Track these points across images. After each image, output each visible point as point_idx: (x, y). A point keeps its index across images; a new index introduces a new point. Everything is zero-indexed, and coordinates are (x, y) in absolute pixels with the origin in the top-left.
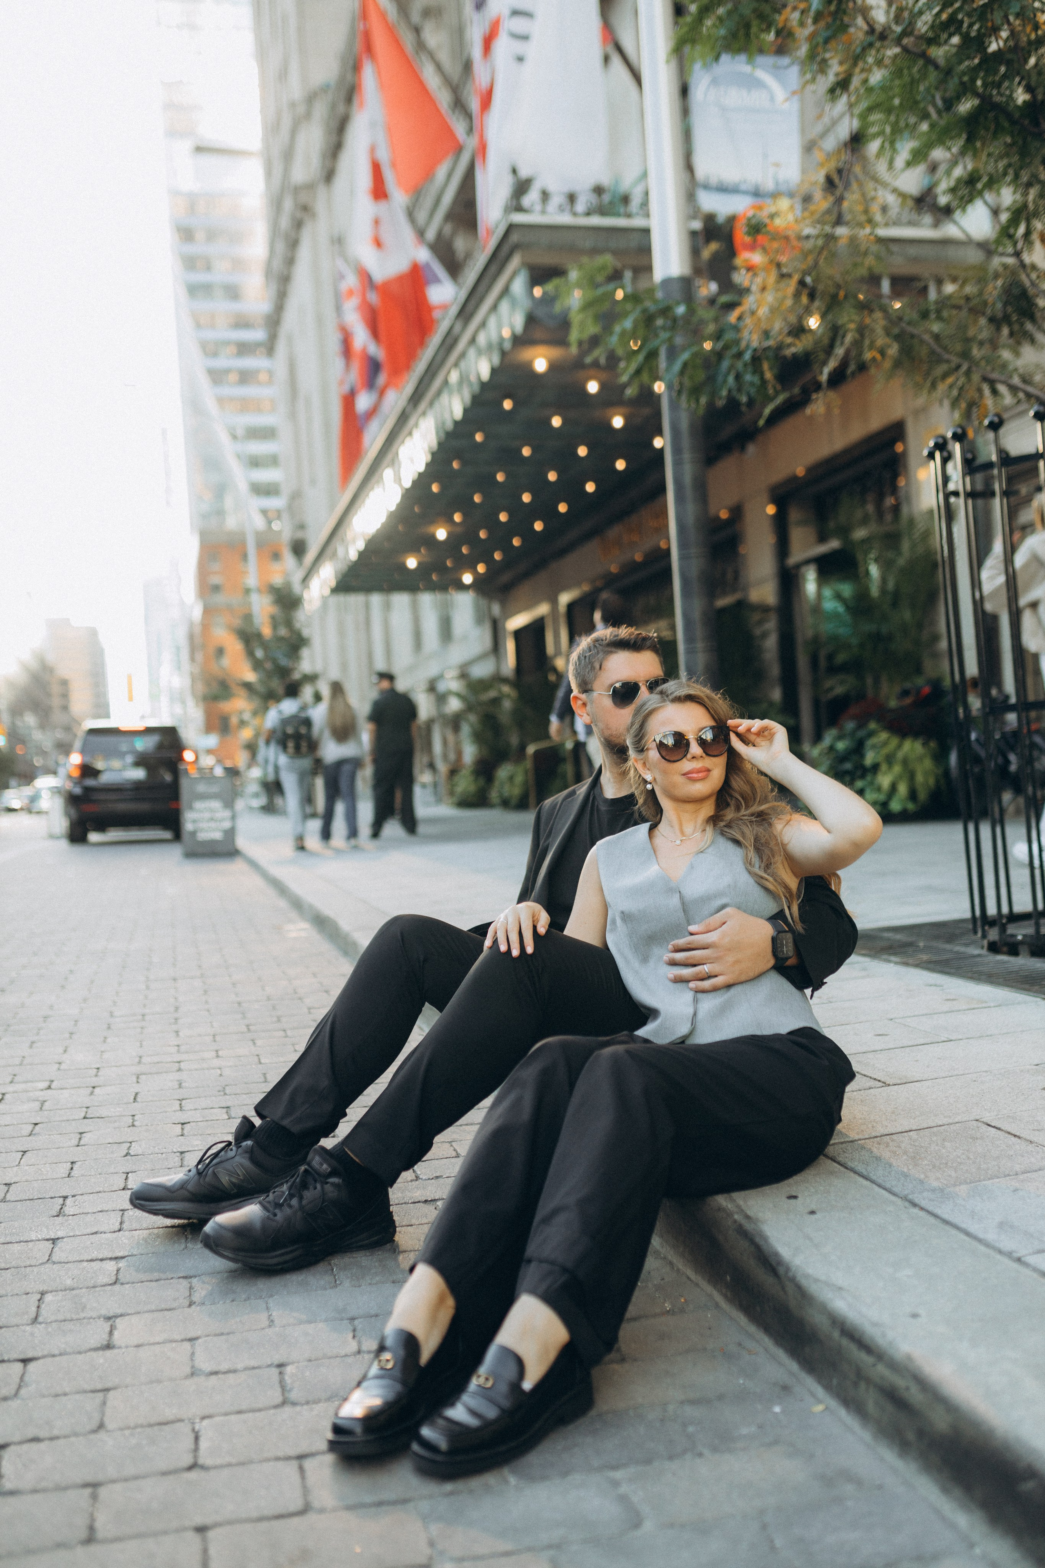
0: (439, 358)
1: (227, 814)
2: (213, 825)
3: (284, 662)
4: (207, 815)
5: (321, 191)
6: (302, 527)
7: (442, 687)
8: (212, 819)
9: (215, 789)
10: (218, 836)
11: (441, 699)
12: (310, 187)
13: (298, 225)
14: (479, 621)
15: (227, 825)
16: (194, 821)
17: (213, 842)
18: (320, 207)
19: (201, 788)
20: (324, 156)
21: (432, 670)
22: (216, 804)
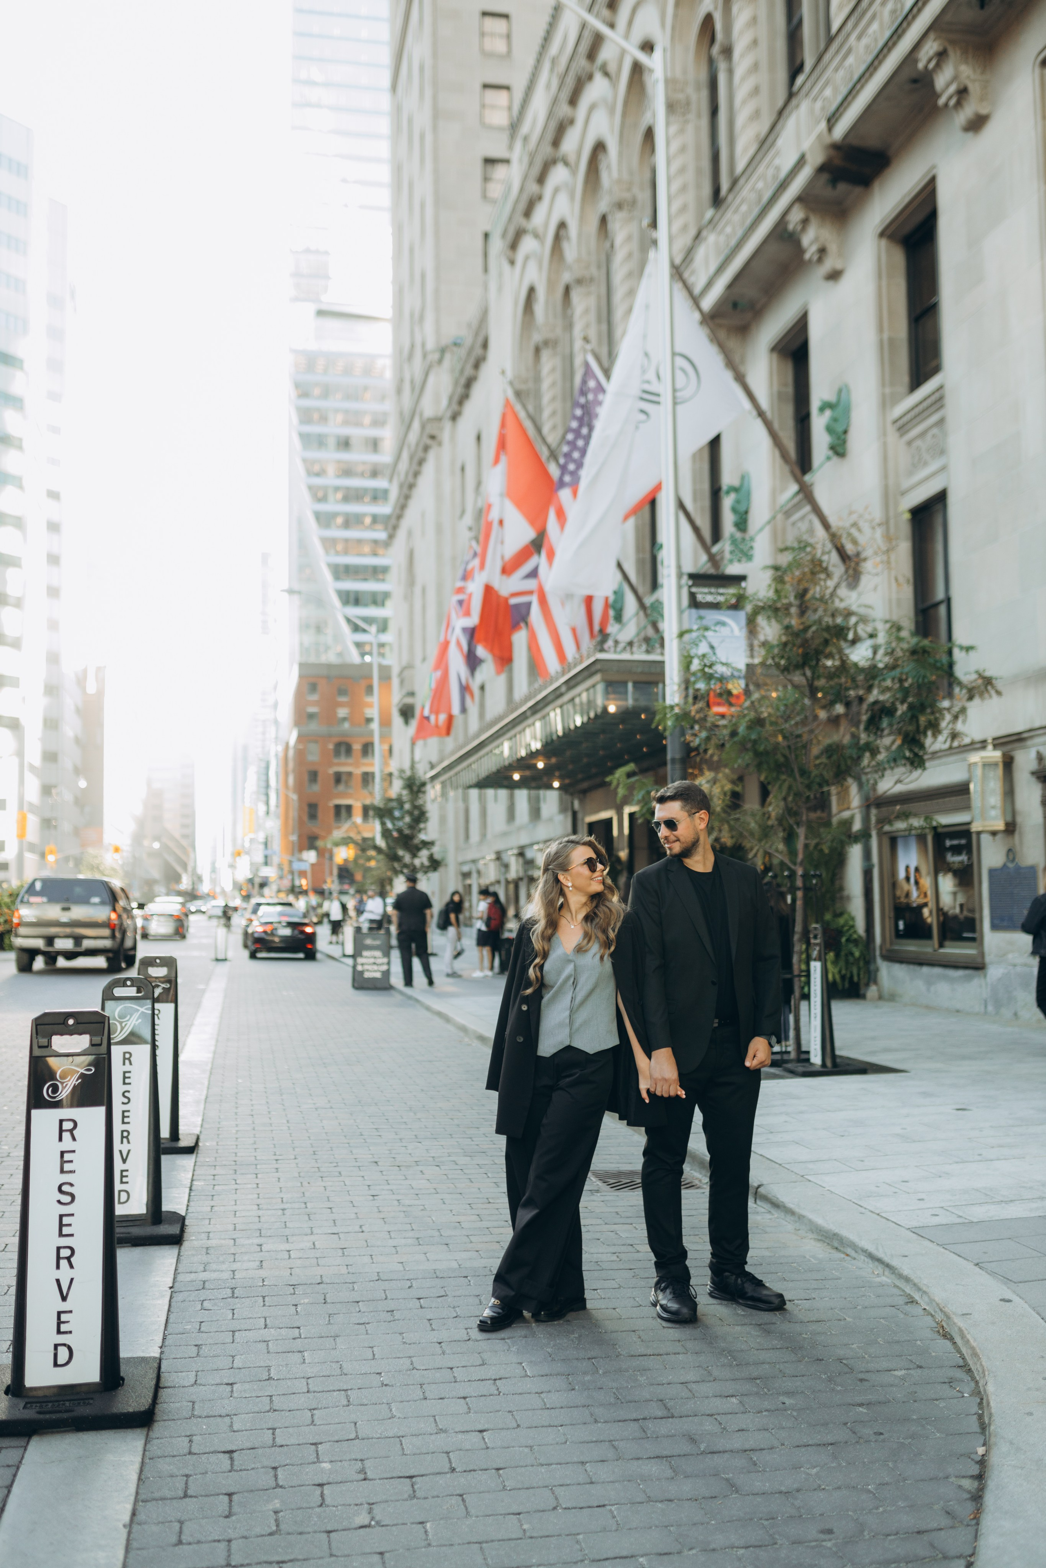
0: (551, 697)
1: (385, 960)
2: (375, 967)
3: (407, 832)
4: (372, 960)
5: (447, 425)
6: (412, 694)
7: (529, 854)
8: (375, 963)
9: (378, 942)
10: (378, 975)
11: (529, 863)
12: (439, 419)
13: (426, 449)
14: (563, 810)
15: (385, 968)
16: (362, 964)
17: (374, 979)
18: (446, 436)
19: (368, 942)
20: (451, 399)
21: (523, 839)
22: (378, 953)
